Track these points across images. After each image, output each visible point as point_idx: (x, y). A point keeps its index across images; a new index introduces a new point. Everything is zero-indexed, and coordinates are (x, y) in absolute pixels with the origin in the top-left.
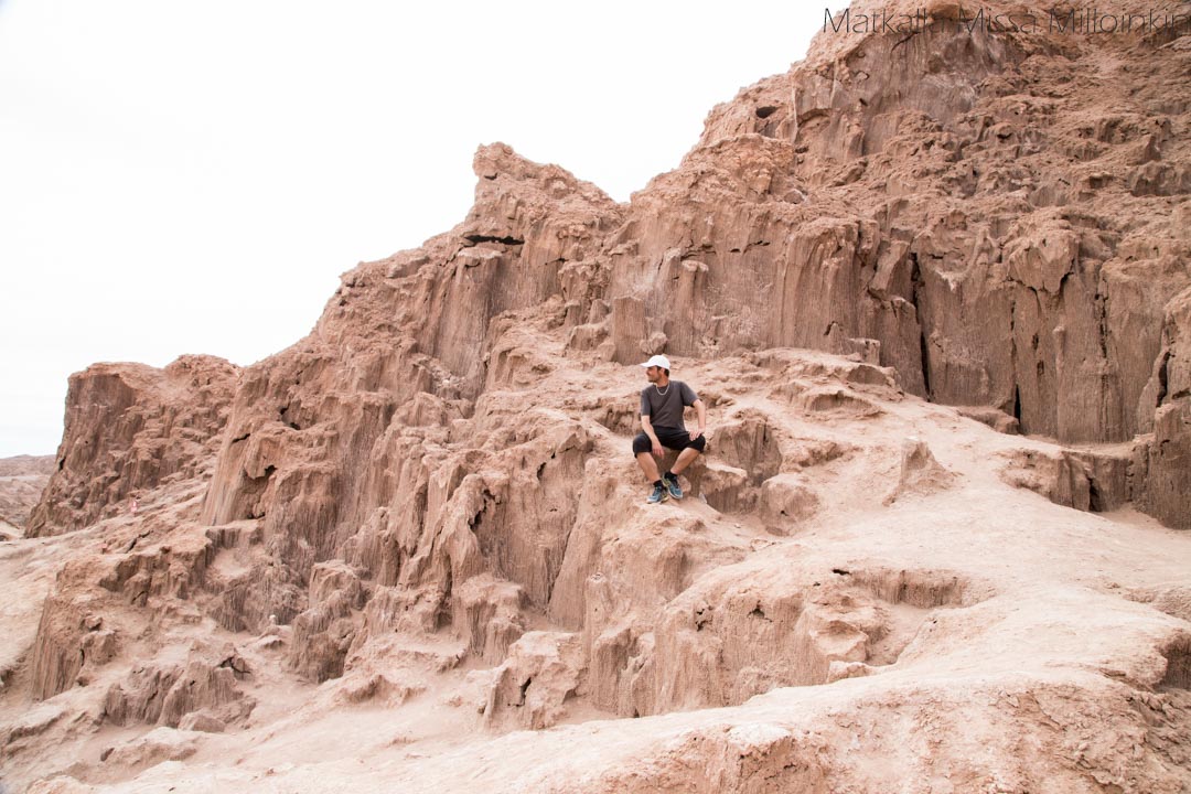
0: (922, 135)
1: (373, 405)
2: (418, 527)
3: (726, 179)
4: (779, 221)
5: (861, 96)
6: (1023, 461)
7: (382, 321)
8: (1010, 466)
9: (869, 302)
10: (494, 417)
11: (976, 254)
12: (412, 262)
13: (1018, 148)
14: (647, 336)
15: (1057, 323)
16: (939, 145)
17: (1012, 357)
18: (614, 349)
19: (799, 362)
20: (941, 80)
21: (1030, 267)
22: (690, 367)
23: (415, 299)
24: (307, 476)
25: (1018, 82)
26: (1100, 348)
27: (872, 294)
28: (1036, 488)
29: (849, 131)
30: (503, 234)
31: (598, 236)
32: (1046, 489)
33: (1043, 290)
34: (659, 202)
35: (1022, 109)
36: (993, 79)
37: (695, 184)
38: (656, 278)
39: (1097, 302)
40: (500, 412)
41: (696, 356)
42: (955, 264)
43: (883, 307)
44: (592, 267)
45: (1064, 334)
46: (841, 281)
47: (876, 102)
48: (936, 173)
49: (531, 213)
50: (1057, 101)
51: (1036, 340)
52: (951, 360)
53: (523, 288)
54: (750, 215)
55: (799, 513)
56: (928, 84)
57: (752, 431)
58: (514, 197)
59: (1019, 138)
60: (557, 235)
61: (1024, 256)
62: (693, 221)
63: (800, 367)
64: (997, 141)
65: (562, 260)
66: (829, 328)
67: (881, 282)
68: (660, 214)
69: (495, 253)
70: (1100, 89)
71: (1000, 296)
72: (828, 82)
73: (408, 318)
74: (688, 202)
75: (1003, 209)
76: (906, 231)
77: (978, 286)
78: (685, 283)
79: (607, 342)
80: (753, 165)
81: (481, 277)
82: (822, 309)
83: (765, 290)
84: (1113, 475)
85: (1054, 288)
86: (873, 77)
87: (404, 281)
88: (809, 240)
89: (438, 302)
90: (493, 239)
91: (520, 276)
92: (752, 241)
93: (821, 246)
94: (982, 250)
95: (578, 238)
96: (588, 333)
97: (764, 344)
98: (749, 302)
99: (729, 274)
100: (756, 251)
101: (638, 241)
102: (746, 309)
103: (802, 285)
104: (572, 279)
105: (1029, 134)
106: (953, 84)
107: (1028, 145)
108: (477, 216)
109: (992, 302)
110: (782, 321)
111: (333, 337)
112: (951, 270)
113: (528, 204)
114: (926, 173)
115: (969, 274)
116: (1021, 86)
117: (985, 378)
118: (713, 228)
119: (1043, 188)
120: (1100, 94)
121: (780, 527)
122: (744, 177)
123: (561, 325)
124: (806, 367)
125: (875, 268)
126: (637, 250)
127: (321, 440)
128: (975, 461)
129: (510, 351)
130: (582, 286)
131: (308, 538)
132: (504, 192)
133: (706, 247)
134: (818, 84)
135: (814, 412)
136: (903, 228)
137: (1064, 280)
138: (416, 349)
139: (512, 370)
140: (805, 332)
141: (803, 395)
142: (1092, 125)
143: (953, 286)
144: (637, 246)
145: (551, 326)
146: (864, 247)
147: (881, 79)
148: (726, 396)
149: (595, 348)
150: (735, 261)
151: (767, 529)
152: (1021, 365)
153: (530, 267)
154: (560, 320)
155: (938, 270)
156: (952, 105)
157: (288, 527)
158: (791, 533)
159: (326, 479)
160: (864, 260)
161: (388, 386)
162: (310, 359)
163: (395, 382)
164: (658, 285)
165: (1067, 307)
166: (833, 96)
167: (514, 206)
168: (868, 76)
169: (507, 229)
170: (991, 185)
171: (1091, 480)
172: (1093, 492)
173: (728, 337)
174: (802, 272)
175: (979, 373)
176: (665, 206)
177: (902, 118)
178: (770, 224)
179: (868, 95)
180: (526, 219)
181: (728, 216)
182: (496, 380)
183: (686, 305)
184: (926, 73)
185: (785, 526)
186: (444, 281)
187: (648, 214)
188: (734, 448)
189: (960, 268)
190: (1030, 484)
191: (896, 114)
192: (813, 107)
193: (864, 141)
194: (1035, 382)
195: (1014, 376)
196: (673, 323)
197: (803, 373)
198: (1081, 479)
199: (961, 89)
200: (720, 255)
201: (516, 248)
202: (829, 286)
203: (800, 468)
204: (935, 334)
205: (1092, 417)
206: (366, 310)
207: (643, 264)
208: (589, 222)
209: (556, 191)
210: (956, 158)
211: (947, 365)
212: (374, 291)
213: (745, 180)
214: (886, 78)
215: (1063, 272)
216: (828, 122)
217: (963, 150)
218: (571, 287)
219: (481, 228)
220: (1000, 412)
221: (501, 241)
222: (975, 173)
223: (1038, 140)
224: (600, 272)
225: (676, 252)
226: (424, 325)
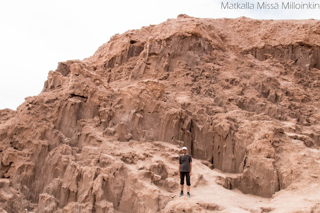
0: (186, 70)
1: (45, 145)
2: (77, 186)
3: (149, 92)
4: (162, 107)
5: (169, 52)
6: (218, 178)
7: (44, 117)
8: (216, 180)
9: (181, 131)
10: (92, 156)
11: (206, 122)
12: (52, 99)
13: (211, 82)
14: (127, 134)
15: (224, 144)
16: (190, 75)
17: (213, 149)
18: (119, 137)
19: (167, 147)
20: (191, 53)
21: (219, 130)
22: (138, 144)
23: (53, 111)
24: (26, 166)
25: (211, 59)
26: (233, 152)
27: (182, 129)
28: (221, 184)
29: (164, 62)
30: (82, 95)
31: (110, 101)
32: (223, 185)
33: (222, 136)
34: (130, 95)
35: (212, 69)
36: (205, 56)
37: (141, 92)
38: (128, 117)
39: (233, 141)
40: (93, 154)
41: (139, 140)
42: (201, 123)
43: (184, 133)
44: (109, 110)
45: (226, 148)
46: (176, 126)
47: (173, 55)
48: (190, 85)
49: (91, 90)
50: (221, 67)
51: (219, 147)
52: (199, 148)
53: (87, 112)
54: (155, 104)
55: (175, 188)
56: (188, 54)
57: (160, 166)
58: (86, 84)
59: (211, 78)
60: (99, 98)
61: (219, 127)
62: (140, 103)
63: (168, 149)
64: (205, 78)
65: (99, 106)
66: (173, 138)
67: (185, 127)
68: (131, 99)
69: (80, 101)
70: (230, 65)
71: (211, 134)
72: (160, 45)
73: (51, 117)
74: (138, 97)
75: (209, 105)
76: (190, 112)
77: (206, 130)
78: (137, 120)
79: (116, 135)
80: (156, 89)
81: (76, 108)
82: (171, 133)
83: (156, 125)
84: (234, 182)
85: (225, 137)
86: (173, 47)
87: (50, 105)
88: (171, 115)
89: (60, 113)
90: (78, 96)
91: (86, 108)
92: (154, 111)
93: (173, 117)
94: (208, 121)
95: (105, 100)
96: (111, 131)
97: (156, 139)
98: (152, 127)
99: (147, 118)
100: (155, 114)
101: (122, 104)
102: (151, 129)
103: (167, 126)
104: (104, 113)
105: (213, 77)
106: (194, 55)
107: (213, 81)
108: (73, 87)
109: (209, 135)
110: (161, 134)
111: (26, 120)
112: (200, 124)
113: (90, 87)
114: (187, 85)
115: (204, 127)
116: (212, 60)
117: (206, 153)
118: (145, 106)
119: (217, 97)
120: (230, 67)
121: (171, 190)
122: (153, 92)
123: (99, 126)
124: (170, 149)
125: (183, 122)
126: (122, 107)
127: (28, 155)
128: (209, 177)
129: (89, 134)
130: (107, 116)
131: (27, 185)
132: (83, 82)
133: (142, 110)
134: (156, 45)
135: (172, 161)
136: (189, 111)
137: (227, 135)
138: (55, 128)
139: (90, 140)
140: (167, 138)
141: (169, 157)
142: (229, 78)
143: (200, 129)
144: (122, 106)
145: (97, 126)
146: (182, 117)
147: (175, 49)
148: (151, 155)
149: (112, 136)
150: (149, 115)
151: (167, 191)
152: (214, 152)
153: (89, 106)
154: (99, 125)
155: (197, 124)
156: (194, 62)
157: (21, 182)
158: (174, 192)
159: (32, 168)
160: (182, 121)
161: (47, 139)
162: (20, 127)
163: (50, 138)
164: (129, 119)
165: (227, 142)
166: (160, 51)
167: (86, 87)
168: (172, 47)
169: (83, 94)
170: (204, 93)
171: (230, 183)
172: (231, 185)
173: (147, 136)
174: (168, 122)
175: (205, 152)
176: (132, 97)
177: (180, 63)
178: (159, 107)
179: (171, 53)
180: (89, 91)
181: (148, 103)
182: (84, 142)
183: (137, 126)
184: (188, 50)
185: (172, 191)
186: (63, 107)
187: (126, 97)
188: (157, 170)
189: (202, 124)
190: (220, 184)
191: (178, 61)
192: (154, 52)
193: (168, 67)
194: (217, 156)
195: (212, 154)
196: (133, 131)
197: (169, 151)
198: (229, 182)
199: (197, 57)
200: (145, 113)
201: (85, 99)
202: (174, 127)
203: (172, 176)
204: (195, 141)
205: (229, 167)
206: (37, 113)
207: (124, 112)
208: (108, 96)
209: (97, 83)
210: (195, 81)
211: (198, 149)
212: (39, 106)
213: (154, 93)
214: (176, 48)
215: (227, 134)
216: (158, 58)
217: (197, 78)
218: (103, 115)
219: (75, 92)
220: (209, 162)
221: (80, 96)
222: (200, 87)
223: (215, 79)
224: (112, 112)
225: (134, 111)
226: (57, 120)
